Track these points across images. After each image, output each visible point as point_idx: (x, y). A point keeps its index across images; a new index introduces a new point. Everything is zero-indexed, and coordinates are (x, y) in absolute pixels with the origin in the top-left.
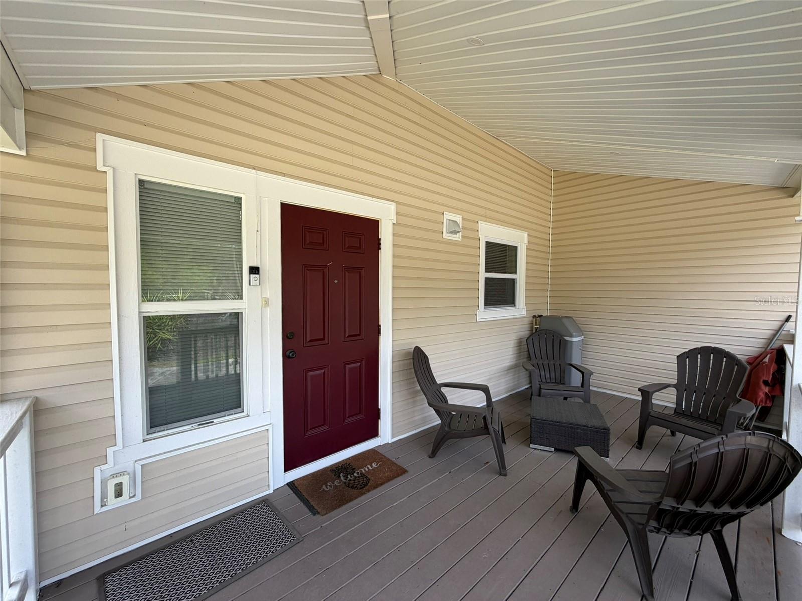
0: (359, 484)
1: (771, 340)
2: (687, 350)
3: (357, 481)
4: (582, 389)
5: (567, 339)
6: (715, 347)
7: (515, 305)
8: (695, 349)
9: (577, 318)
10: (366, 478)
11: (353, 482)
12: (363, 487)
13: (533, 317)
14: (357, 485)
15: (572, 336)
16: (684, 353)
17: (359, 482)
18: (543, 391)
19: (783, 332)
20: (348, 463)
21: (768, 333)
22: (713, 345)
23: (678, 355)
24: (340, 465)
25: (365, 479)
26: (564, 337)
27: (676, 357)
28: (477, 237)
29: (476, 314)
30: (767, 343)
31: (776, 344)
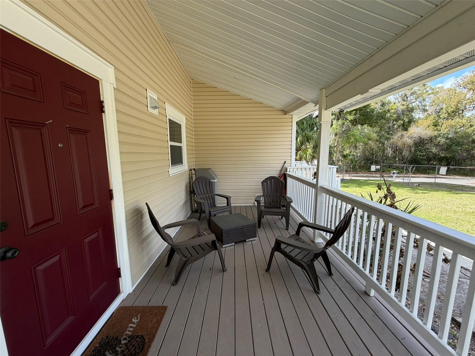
0: (136, 348)
1: (281, 171)
2: (264, 179)
3: (131, 347)
4: (228, 207)
5: (212, 181)
6: (274, 176)
7: (182, 164)
8: (267, 178)
9: (213, 169)
10: (137, 337)
11: (127, 350)
12: (143, 348)
13: (190, 171)
14: (135, 349)
15: (214, 179)
16: (264, 180)
17: (134, 346)
18: (212, 213)
19: (284, 168)
20: (104, 337)
21: (280, 169)
22: (273, 176)
23: (262, 181)
24: (98, 345)
25: (137, 340)
26: (211, 180)
27: (261, 183)
28: (165, 114)
29: (169, 171)
30: (280, 172)
31: (283, 172)
